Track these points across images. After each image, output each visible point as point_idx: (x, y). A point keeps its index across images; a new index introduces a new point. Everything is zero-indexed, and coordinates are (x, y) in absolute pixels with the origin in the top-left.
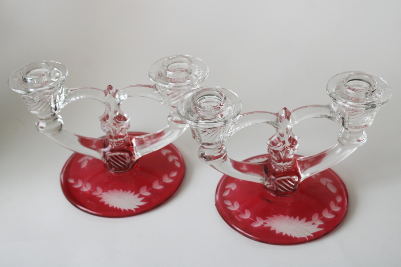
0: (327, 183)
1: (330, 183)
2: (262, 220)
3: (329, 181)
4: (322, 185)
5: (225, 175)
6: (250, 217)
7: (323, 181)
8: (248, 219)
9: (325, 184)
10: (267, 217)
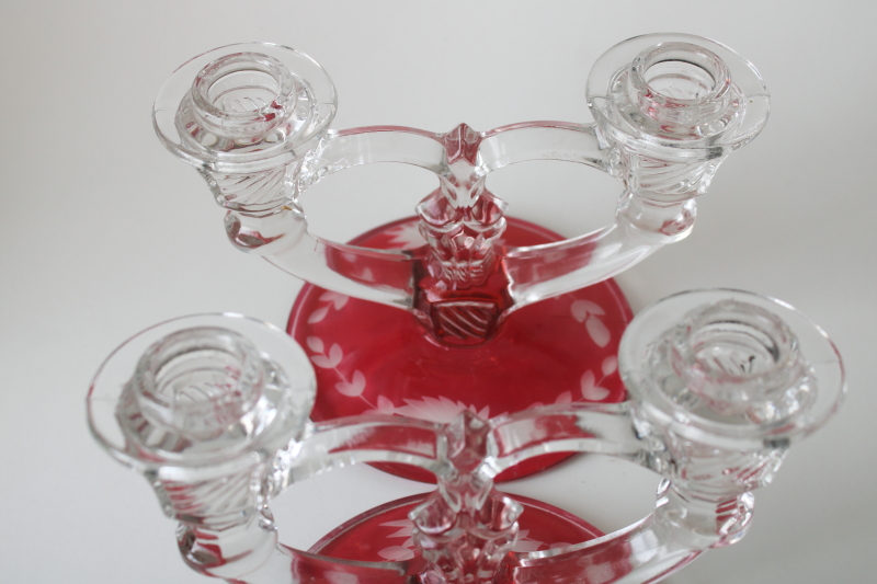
0: (588, 315)
1: (598, 317)
2: (391, 405)
3: (596, 310)
4: (574, 321)
5: (307, 285)
6: (364, 394)
7: (579, 311)
8: (357, 399)
9: (580, 320)
10: (406, 400)
